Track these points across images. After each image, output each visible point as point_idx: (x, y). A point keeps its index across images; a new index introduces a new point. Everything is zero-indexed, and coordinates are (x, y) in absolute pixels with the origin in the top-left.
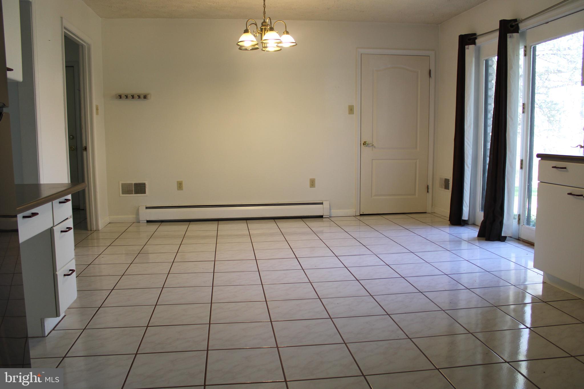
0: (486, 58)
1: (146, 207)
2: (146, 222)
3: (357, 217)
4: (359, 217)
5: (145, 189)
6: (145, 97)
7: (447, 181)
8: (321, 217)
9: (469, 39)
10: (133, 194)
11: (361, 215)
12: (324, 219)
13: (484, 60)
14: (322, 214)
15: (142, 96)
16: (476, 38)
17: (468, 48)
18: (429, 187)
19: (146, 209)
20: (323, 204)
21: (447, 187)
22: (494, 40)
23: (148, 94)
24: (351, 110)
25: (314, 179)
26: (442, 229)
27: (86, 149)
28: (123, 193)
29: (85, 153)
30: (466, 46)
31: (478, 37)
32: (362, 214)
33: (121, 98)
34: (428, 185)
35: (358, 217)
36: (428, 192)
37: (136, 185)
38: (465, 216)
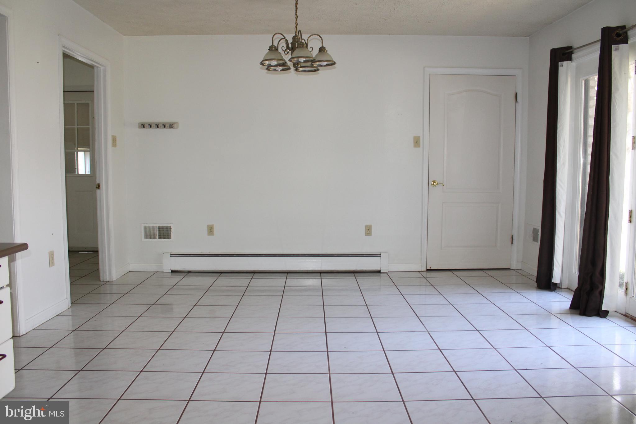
0: (585, 78)
1: (171, 255)
2: (170, 272)
3: (422, 273)
4: (426, 272)
5: (170, 233)
6: (171, 126)
7: (535, 231)
8: (379, 272)
9: (564, 54)
10: (155, 238)
11: (428, 270)
12: (381, 275)
13: (583, 80)
14: (379, 269)
15: (167, 125)
16: (572, 53)
17: (562, 66)
18: (513, 238)
19: (171, 256)
20: (380, 256)
21: (535, 239)
22: (594, 55)
23: (175, 123)
24: (417, 142)
25: (371, 226)
26: (524, 294)
27: (98, 186)
28: (145, 238)
29: (98, 191)
30: (559, 63)
31: (575, 51)
32: (429, 268)
33: (144, 127)
34: (512, 235)
35: (424, 274)
36: (512, 243)
37: (160, 228)
38: (556, 279)
